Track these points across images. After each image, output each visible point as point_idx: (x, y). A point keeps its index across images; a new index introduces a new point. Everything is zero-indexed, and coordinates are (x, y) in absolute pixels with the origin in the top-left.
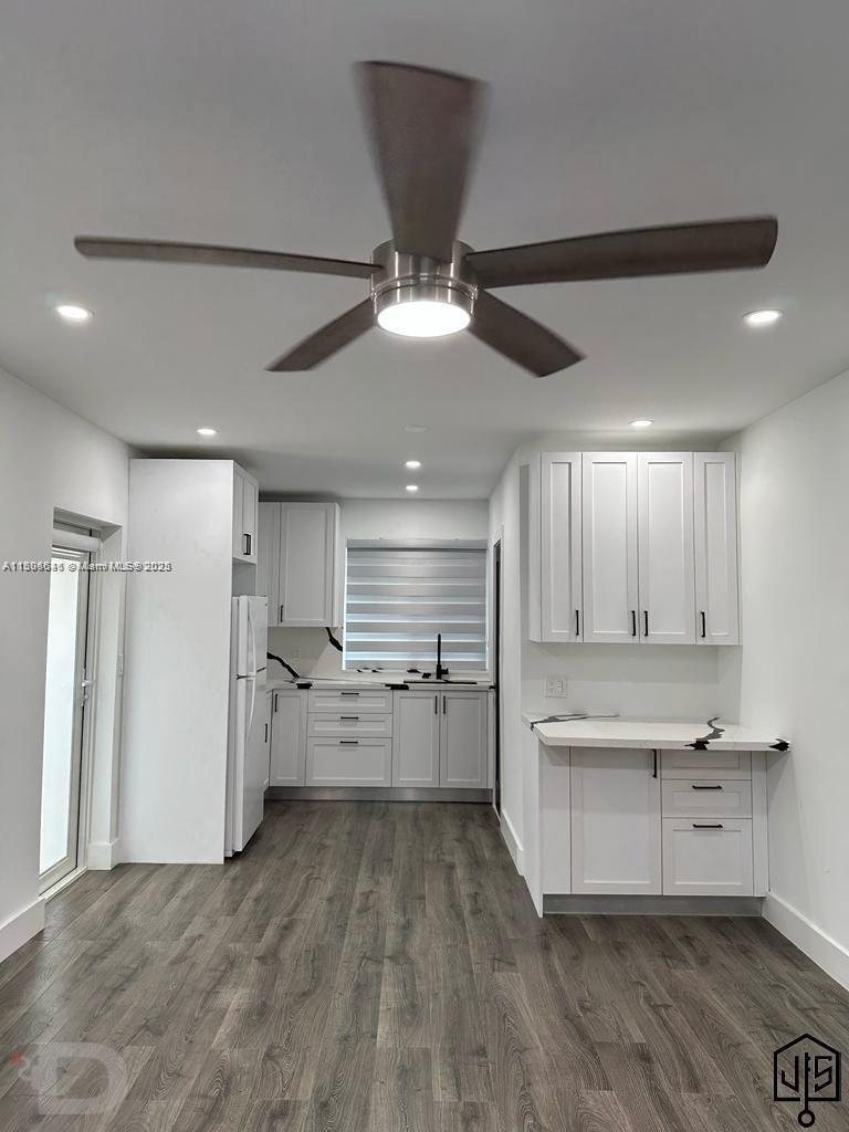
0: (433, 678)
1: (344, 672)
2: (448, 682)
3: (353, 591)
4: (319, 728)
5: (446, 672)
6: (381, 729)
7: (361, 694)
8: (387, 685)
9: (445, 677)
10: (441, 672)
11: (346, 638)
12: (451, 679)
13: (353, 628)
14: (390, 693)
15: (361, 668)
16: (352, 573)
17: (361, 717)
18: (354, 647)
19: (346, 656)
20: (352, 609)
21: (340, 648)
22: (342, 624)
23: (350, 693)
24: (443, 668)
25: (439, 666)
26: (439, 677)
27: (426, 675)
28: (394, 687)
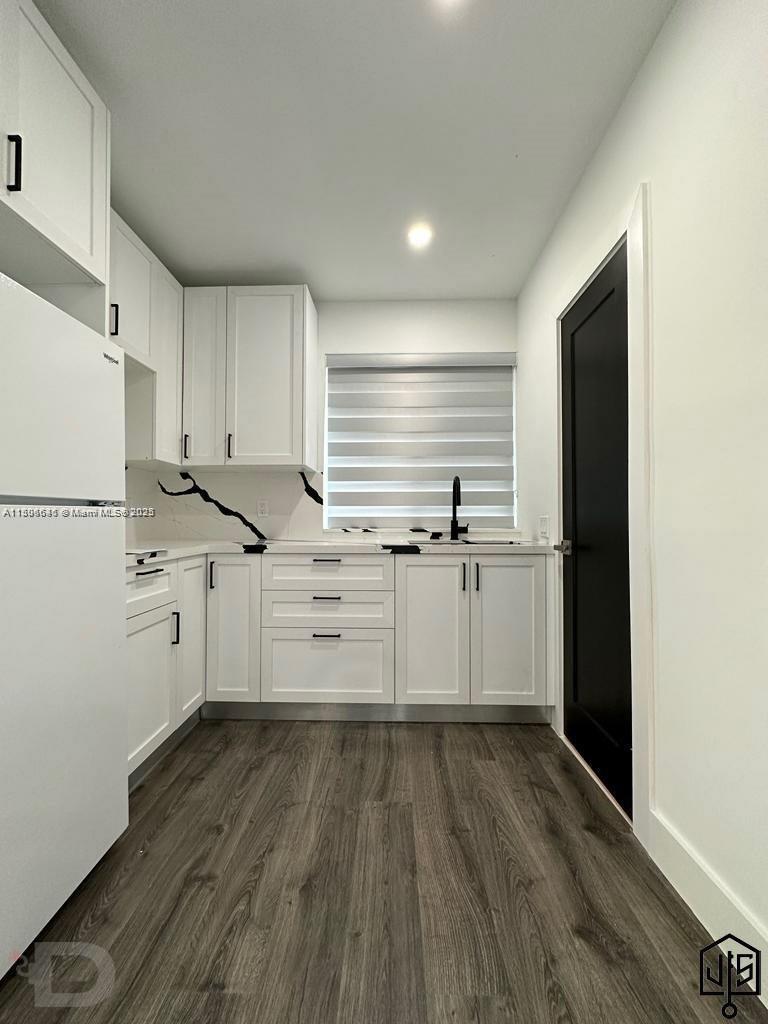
0: (447, 538)
1: (325, 532)
2: (468, 543)
3: (336, 426)
4: (281, 613)
5: (465, 530)
6: (375, 614)
7: (345, 560)
8: (385, 547)
9: (462, 536)
10: (457, 530)
11: (326, 489)
12: (470, 539)
13: (338, 475)
14: (389, 559)
15: (346, 527)
16: (336, 402)
17: (345, 597)
18: (340, 499)
19: (329, 511)
20: (337, 450)
21: (320, 501)
22: (323, 468)
23: (327, 560)
24: (461, 524)
25: (454, 522)
26: (454, 536)
27: (436, 536)
28: (397, 550)
